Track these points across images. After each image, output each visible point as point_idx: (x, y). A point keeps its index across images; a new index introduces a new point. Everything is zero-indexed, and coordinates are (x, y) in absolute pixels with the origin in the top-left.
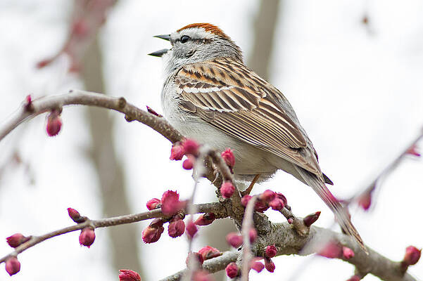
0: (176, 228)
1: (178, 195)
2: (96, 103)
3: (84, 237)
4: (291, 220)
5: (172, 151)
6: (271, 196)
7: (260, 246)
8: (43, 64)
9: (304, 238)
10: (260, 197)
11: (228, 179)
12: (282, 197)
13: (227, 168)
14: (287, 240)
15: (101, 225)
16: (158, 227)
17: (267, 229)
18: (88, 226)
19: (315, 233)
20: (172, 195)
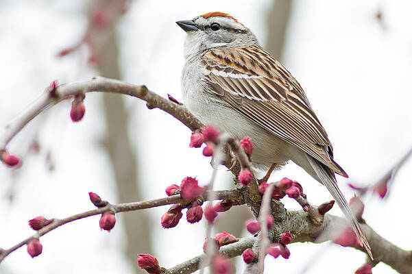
0: (195, 214)
1: (197, 182)
2: (119, 90)
3: (105, 221)
4: (307, 208)
5: (192, 138)
6: (288, 184)
7: (276, 232)
8: (64, 53)
9: (318, 226)
10: (278, 185)
11: (246, 166)
12: (298, 185)
13: (245, 156)
14: (302, 227)
15: (121, 210)
16: (177, 212)
17: (283, 216)
18: (109, 210)
19: (330, 221)
20: (190, 181)
